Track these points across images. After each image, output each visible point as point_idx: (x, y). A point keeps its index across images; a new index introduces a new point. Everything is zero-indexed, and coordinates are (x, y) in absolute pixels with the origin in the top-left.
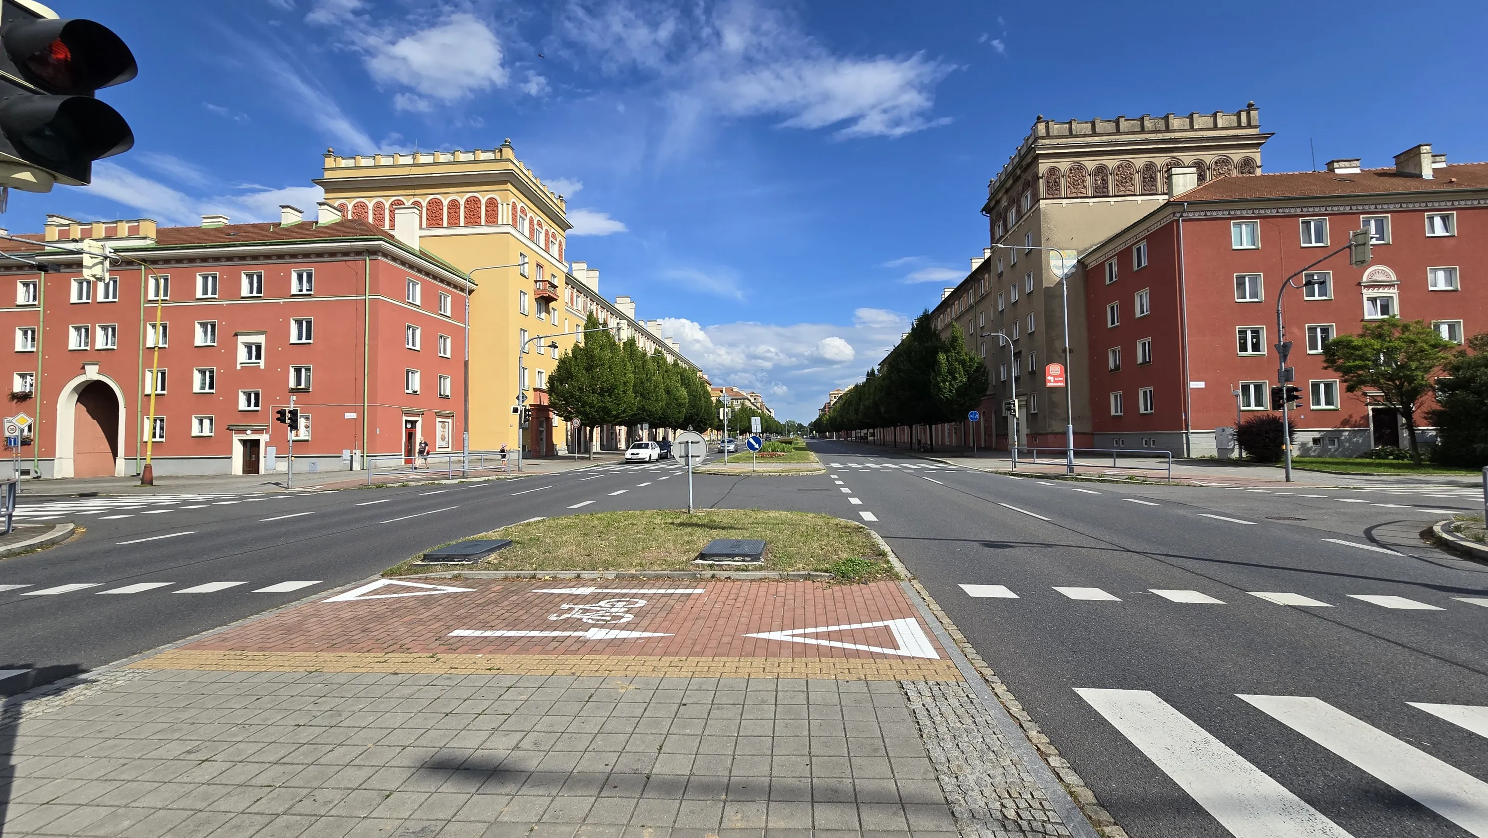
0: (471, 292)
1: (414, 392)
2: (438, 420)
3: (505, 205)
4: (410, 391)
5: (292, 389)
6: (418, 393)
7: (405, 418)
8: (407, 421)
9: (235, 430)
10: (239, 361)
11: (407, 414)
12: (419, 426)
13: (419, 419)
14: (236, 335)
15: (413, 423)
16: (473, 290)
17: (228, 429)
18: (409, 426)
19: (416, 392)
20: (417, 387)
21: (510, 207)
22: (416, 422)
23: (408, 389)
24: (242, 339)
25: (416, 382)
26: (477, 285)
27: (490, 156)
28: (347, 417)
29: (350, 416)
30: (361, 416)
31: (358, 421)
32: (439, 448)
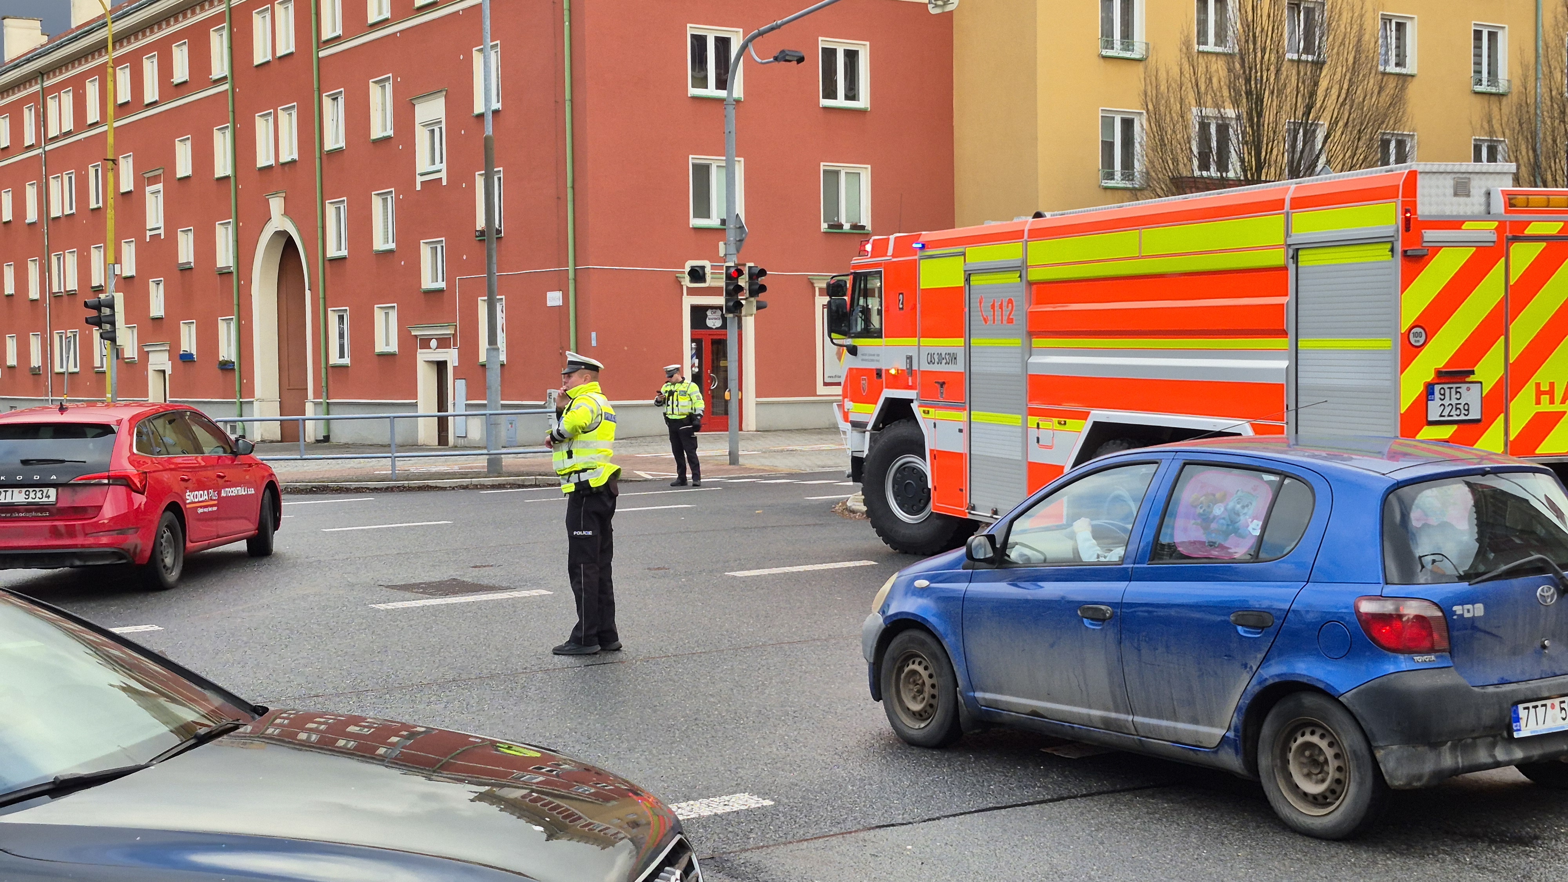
7: (689, 301)
8: (699, 312)
9: (421, 339)
10: (420, 168)
14: (413, 106)
17: (412, 337)
18: (714, 322)
23: (703, 210)
28: (549, 304)
29: (554, 299)
30: (565, 298)
31: (562, 311)
32: (826, 384)
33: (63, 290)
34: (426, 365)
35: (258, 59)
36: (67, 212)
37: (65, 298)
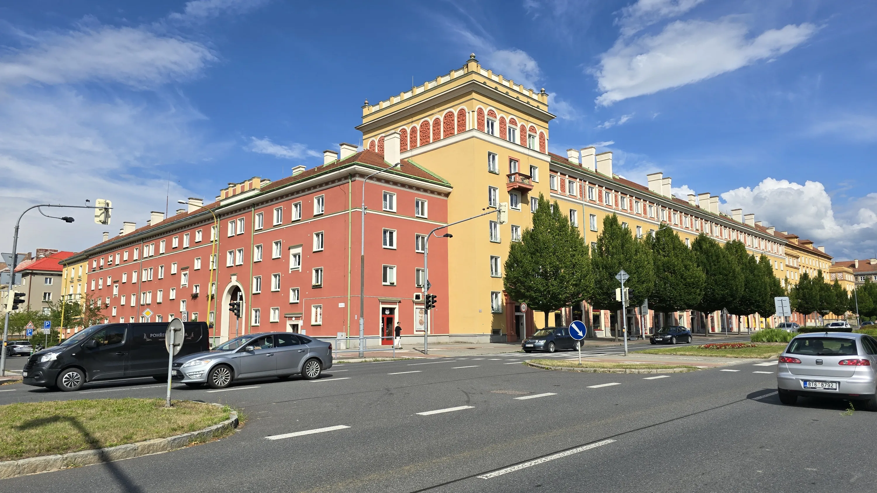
0: (447, 195)
1: (391, 283)
2: (415, 307)
3: (471, 113)
4: (388, 283)
5: (314, 286)
6: (395, 284)
7: (381, 306)
8: (384, 309)
9: (289, 317)
10: (291, 267)
11: (383, 302)
12: (396, 312)
13: (397, 307)
14: (289, 249)
15: (392, 310)
16: (449, 193)
17: (285, 317)
18: (387, 312)
19: (393, 283)
20: (395, 281)
21: (476, 113)
22: (394, 309)
23: (385, 280)
24: (293, 251)
25: (392, 276)
26: (452, 188)
27: (461, 73)
28: (340, 307)
29: (342, 305)
30: (346, 305)
31: (345, 309)
32: (416, 331)
33: (145, 303)
34: (290, 326)
35: (229, 235)
36: (149, 279)
37: (146, 306)
